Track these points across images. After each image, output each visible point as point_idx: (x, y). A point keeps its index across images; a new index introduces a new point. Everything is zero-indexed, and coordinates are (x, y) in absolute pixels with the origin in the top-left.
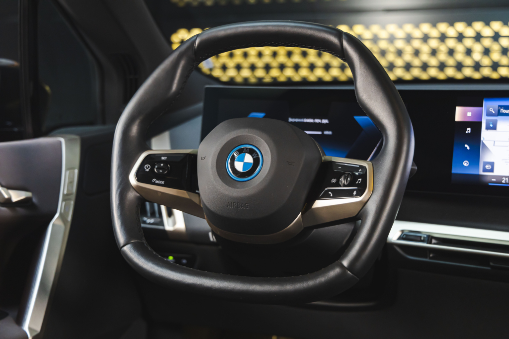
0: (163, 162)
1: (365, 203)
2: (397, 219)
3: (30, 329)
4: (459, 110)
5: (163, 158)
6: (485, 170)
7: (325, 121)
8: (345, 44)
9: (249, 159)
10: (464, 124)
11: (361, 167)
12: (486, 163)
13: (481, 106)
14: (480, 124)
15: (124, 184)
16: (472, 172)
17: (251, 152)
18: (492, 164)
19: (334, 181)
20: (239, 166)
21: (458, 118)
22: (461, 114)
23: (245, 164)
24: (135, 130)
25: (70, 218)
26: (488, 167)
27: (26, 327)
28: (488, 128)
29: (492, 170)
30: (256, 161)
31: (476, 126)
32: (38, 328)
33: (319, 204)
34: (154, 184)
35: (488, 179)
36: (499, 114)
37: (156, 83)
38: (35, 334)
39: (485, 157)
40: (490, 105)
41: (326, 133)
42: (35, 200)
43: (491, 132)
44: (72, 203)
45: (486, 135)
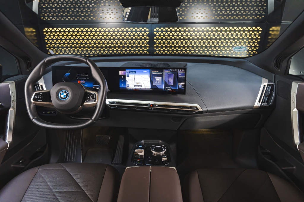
0: (41, 95)
1: (96, 103)
2: (107, 98)
3: (8, 141)
4: (120, 72)
5: (40, 94)
6: (127, 86)
7: (87, 75)
8: (88, 61)
9: (65, 94)
10: (122, 75)
11: (95, 94)
12: (127, 85)
13: (125, 71)
14: (125, 75)
15: (30, 103)
16: (124, 87)
17: (65, 92)
18: (129, 85)
19: (88, 97)
20: (62, 96)
21: (120, 74)
22: (121, 73)
23: (64, 96)
24: (30, 87)
25: (15, 107)
26: (128, 86)
27: (7, 141)
28: (127, 76)
29: (129, 86)
30: (67, 94)
31: (124, 76)
32: (11, 140)
33: (85, 104)
34: (39, 101)
35: (128, 89)
36: (130, 73)
37: (35, 73)
38: (10, 142)
39: (127, 83)
40: (127, 71)
41: (88, 78)
42: (3, 105)
43: (128, 77)
44: (15, 103)
45: (127, 78)
